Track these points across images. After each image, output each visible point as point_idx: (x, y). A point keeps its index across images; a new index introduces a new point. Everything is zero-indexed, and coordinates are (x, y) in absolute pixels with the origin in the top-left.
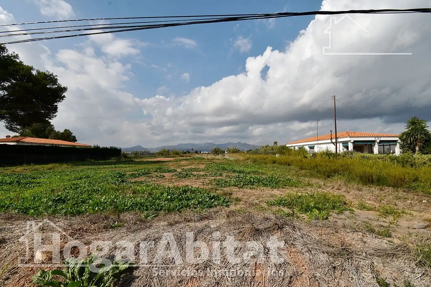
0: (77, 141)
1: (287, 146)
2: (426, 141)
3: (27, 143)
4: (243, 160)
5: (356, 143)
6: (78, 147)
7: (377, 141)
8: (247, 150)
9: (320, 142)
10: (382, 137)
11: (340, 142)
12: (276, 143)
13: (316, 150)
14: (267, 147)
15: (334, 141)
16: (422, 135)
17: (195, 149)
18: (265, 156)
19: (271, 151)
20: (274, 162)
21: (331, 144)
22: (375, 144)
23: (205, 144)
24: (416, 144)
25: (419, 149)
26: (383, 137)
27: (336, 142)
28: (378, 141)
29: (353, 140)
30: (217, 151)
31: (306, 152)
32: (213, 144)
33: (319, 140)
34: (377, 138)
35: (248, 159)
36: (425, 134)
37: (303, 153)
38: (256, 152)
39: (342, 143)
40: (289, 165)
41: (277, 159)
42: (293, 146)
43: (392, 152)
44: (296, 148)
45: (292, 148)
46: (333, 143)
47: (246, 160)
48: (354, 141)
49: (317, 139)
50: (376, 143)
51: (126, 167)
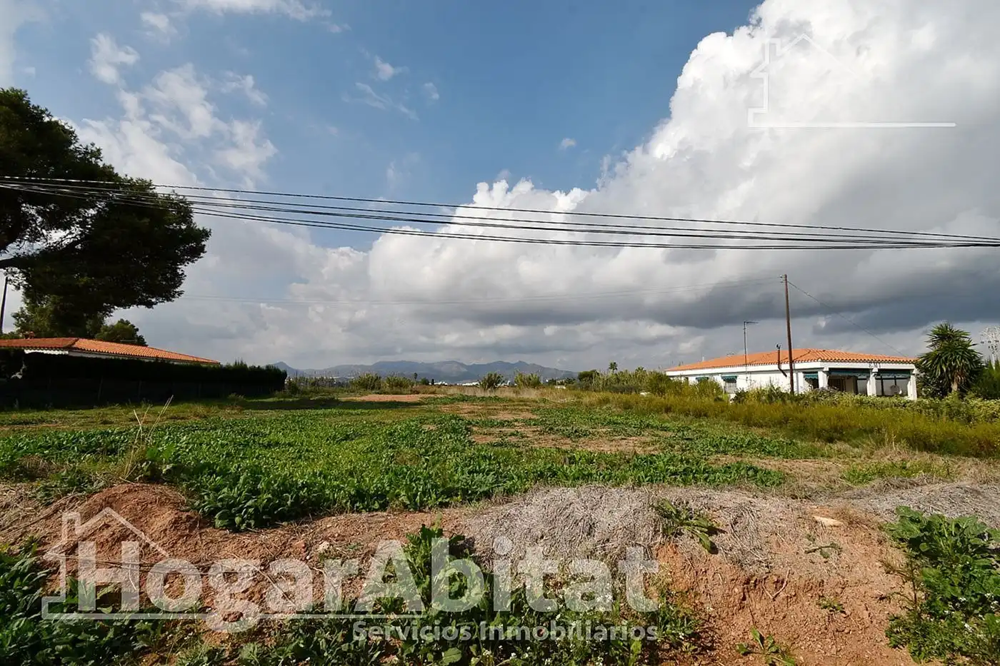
2: (972, 372)
5: (834, 374)
7: (873, 371)
9: (751, 368)
10: (883, 362)
11: (799, 370)
15: (786, 366)
16: (965, 360)
21: (777, 374)
22: (869, 377)
24: (953, 378)
25: (958, 388)
26: (885, 362)
27: (792, 371)
28: (875, 370)
29: (827, 366)
30: (491, 383)
33: (750, 364)
34: (873, 364)
36: (970, 359)
37: (713, 391)
39: (804, 373)
42: (684, 376)
43: (901, 392)
44: (692, 380)
45: (683, 379)
46: (783, 372)
48: (830, 369)
49: (744, 363)
50: (872, 376)
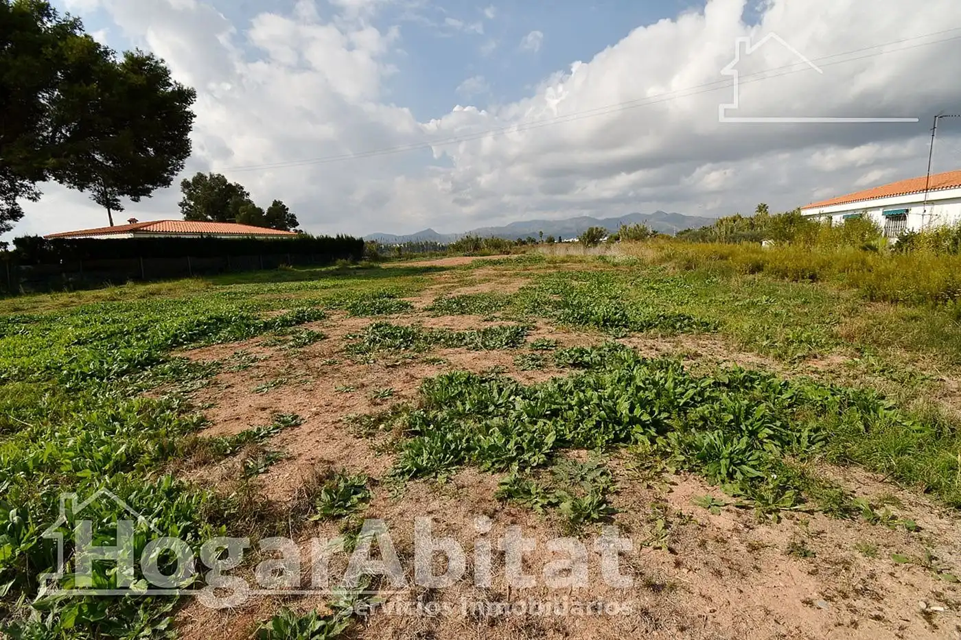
0: (298, 224)
1: (804, 213)
3: (156, 233)
4: (653, 262)
6: (261, 237)
8: (679, 230)
12: (763, 208)
13: (915, 222)
14: (735, 221)
17: (548, 232)
18: (726, 248)
19: (746, 232)
20: (757, 268)
23: (572, 220)
30: (592, 238)
31: (874, 230)
32: (594, 219)
33: (934, 188)
35: (669, 258)
37: (863, 235)
38: (703, 235)
40: (813, 278)
41: (767, 258)
42: (824, 215)
44: (837, 219)
45: (823, 218)
47: (662, 260)
51: (326, 288)
